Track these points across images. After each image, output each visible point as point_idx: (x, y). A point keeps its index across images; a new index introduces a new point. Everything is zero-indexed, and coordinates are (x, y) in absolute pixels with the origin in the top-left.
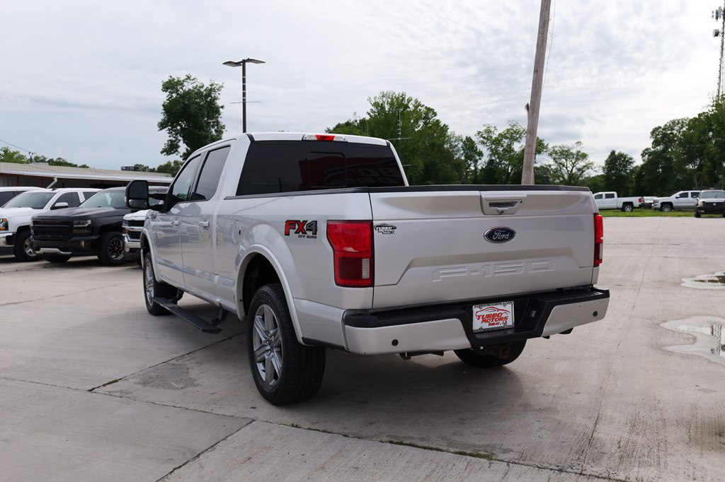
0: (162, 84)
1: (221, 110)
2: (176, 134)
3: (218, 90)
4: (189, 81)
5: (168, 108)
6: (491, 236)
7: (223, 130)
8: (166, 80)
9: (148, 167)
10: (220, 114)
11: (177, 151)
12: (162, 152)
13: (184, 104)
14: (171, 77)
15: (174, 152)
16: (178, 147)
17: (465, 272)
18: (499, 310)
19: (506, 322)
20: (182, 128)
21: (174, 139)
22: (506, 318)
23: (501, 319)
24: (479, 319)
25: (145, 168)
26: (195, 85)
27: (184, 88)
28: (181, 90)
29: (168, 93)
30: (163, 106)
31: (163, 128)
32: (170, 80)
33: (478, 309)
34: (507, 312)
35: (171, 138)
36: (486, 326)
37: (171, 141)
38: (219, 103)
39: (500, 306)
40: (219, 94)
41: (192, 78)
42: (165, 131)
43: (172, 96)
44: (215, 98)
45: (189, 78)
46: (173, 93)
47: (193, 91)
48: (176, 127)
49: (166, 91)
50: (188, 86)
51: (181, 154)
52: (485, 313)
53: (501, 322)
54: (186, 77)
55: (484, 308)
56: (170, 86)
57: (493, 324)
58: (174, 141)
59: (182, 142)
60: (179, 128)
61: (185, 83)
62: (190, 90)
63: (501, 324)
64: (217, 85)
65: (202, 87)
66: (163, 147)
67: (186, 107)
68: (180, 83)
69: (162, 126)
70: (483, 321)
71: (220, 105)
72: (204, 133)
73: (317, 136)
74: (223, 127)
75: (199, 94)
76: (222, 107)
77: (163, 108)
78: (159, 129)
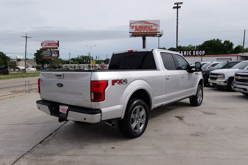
18: (65, 108)
52: (62, 108)
57: (64, 112)
73: (128, 51)
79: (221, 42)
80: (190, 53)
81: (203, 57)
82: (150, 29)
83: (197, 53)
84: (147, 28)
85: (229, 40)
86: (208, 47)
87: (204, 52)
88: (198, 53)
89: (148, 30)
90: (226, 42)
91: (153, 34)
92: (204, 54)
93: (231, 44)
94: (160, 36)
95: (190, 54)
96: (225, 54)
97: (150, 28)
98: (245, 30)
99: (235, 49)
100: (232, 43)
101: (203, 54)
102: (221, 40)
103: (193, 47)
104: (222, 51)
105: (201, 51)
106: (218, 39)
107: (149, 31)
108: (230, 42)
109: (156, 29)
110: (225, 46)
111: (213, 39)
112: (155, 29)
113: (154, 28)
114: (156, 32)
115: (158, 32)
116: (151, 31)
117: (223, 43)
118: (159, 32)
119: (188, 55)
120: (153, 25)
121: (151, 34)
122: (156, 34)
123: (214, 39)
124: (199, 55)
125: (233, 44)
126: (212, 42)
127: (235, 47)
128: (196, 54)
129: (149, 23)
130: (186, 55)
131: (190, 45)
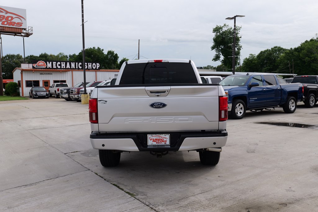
0: (213, 29)
1: (240, 39)
2: (219, 51)
3: (239, 29)
4: (225, 27)
5: (215, 40)
6: (152, 105)
7: (241, 48)
8: (215, 27)
9: (213, 67)
10: (239, 41)
11: (219, 59)
12: (213, 60)
13: (222, 37)
14: (217, 26)
15: (218, 60)
16: (220, 57)
17: (141, 120)
18: (162, 137)
19: (166, 143)
20: (221, 49)
21: (218, 54)
22: (166, 141)
23: (163, 141)
24: (151, 140)
25: (212, 67)
26: (228, 28)
27: (223, 30)
28: (221, 31)
29: (215, 33)
30: (213, 39)
31: (213, 49)
32: (216, 27)
33: (150, 136)
34: (167, 139)
35: (217, 53)
36: (155, 143)
37: (217, 55)
38: (239, 36)
39: (163, 136)
40: (239, 31)
41: (227, 25)
42: (214, 50)
43: (217, 34)
44: (237, 34)
45: (225, 25)
46: (218, 33)
47: (227, 31)
48: (219, 48)
49: (215, 32)
50: (224, 29)
51: (221, 61)
52: (154, 138)
53: (163, 142)
54: (224, 25)
55: (153, 136)
56: (217, 30)
57: (159, 143)
58: (218, 55)
59: (221, 55)
60: (220, 48)
61: (223, 28)
62: (226, 31)
63: (163, 143)
64: (238, 27)
65: (231, 29)
66: (213, 57)
67: (224, 38)
68: (221, 28)
69: (213, 48)
70: (153, 141)
71: (239, 37)
72: (231, 50)
73: (154, 61)
74: (241, 47)
75: (230, 32)
76: (241, 37)
77: (213, 40)
78: (211, 49)
79: (103, 52)
80: (80, 66)
81: (97, 72)
82: (9, 22)
83: (89, 66)
84: (3, 19)
85: (113, 51)
86: (88, 58)
87: (98, 65)
88: (91, 66)
89: (6, 23)
90: (110, 53)
91: (15, 31)
92: (100, 68)
93: (116, 57)
94: (28, 35)
95: (80, 68)
96: (110, 69)
97: (9, 20)
98: (139, 40)
99: (120, 62)
100: (116, 55)
101: (97, 68)
102: (103, 50)
103: (64, 57)
104: (106, 64)
105: (94, 64)
106: (98, 48)
107: (7, 26)
108: (115, 53)
109: (20, 24)
110: (109, 59)
111: (92, 48)
112: (18, 23)
113: (16, 20)
114: (20, 28)
115: (23, 29)
116: (11, 26)
117: (107, 54)
118: (25, 29)
119: (77, 69)
120: (14, 16)
121: (11, 30)
122: (19, 31)
123: (94, 48)
124: (92, 69)
125: (118, 56)
126: (92, 52)
127: (120, 61)
128: (89, 68)
129: (7, 12)
130: (74, 69)
131: (60, 54)
